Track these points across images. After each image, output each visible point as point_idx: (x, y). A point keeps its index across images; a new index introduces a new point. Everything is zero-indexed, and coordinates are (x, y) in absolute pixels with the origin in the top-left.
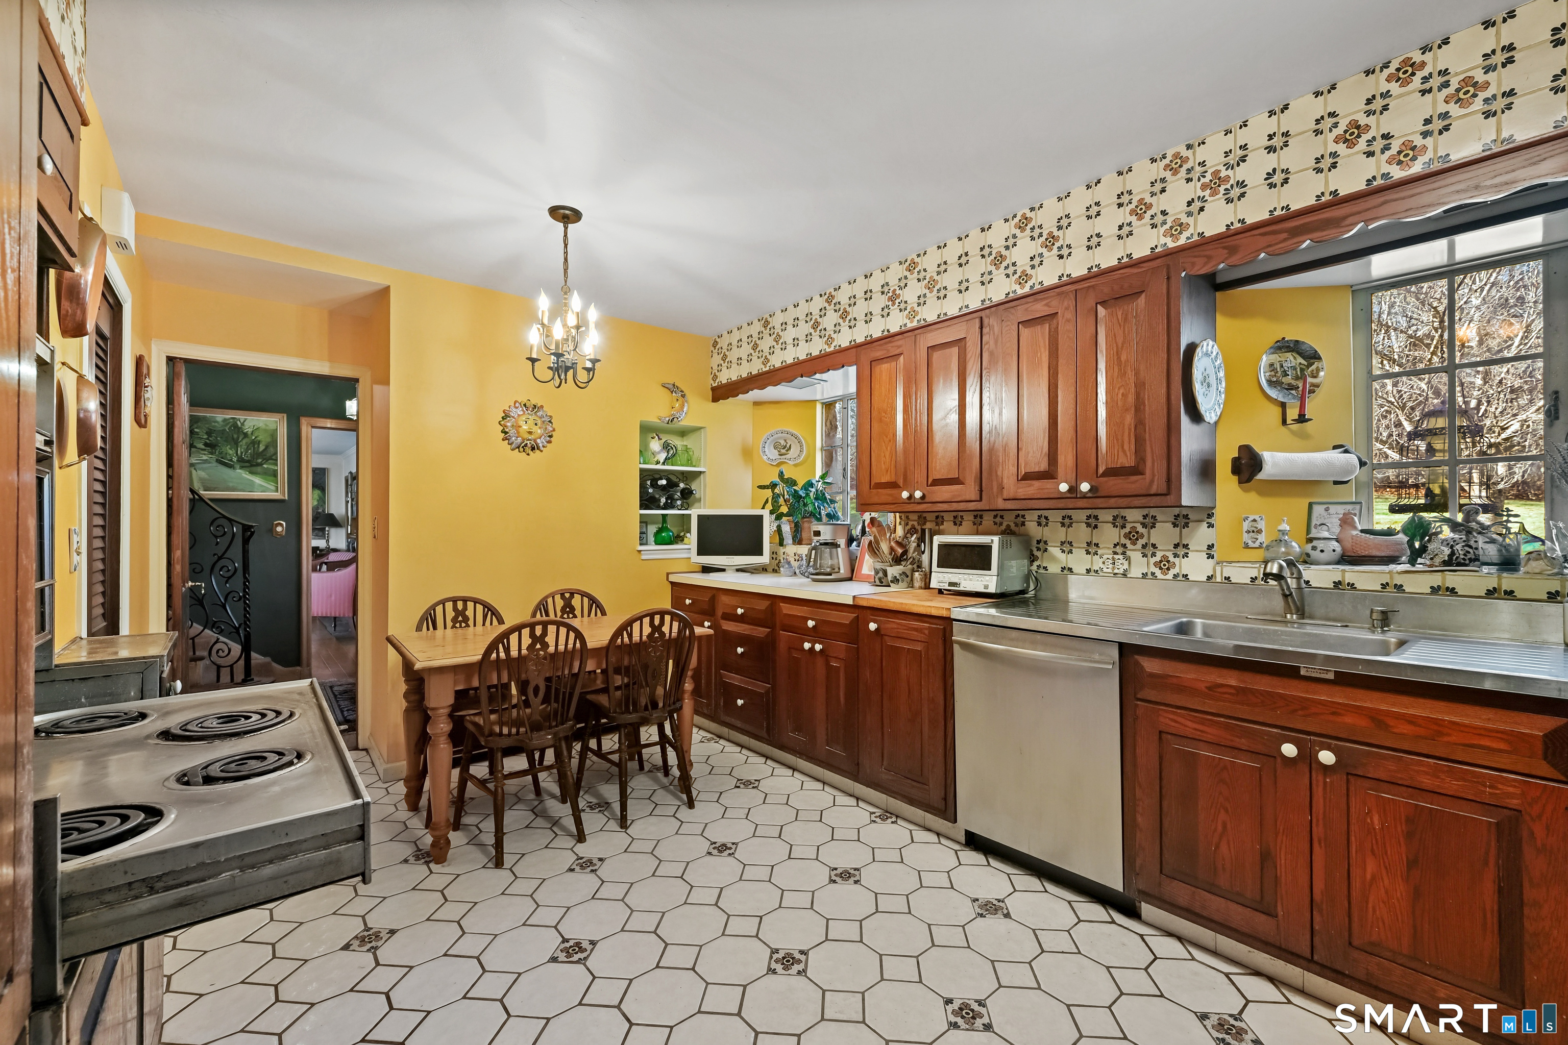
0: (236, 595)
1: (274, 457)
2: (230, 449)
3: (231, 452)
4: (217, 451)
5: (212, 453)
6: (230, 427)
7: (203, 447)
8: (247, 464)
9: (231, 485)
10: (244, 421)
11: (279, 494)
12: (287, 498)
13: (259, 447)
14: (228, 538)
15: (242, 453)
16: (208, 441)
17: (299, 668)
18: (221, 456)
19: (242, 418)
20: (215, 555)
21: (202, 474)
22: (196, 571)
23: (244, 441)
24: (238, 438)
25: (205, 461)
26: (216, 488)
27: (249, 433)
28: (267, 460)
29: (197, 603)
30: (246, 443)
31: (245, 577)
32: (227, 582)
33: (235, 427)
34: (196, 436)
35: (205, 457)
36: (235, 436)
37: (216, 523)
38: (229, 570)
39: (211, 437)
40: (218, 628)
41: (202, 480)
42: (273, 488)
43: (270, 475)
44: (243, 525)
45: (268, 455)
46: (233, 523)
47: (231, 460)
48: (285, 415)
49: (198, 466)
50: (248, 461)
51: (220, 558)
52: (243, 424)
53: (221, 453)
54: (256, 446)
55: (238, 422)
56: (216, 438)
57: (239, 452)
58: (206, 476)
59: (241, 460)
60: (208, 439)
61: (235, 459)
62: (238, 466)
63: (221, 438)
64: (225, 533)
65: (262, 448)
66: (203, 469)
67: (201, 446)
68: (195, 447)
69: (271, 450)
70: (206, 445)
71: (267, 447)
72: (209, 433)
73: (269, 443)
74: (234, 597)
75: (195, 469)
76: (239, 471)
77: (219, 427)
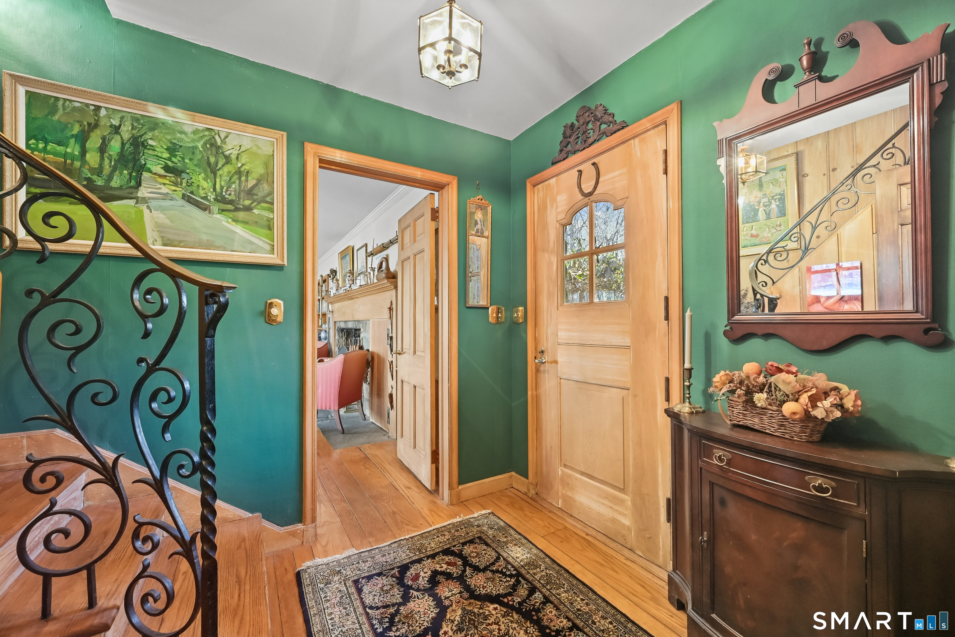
0: (186, 461)
1: (268, 199)
2: (205, 179)
3: (204, 184)
4: (184, 181)
5: (176, 184)
6: (205, 144)
7: (162, 172)
8: (230, 207)
9: (205, 237)
10: (226, 137)
11: (275, 256)
12: (286, 263)
13: (247, 180)
14: (171, 317)
15: (222, 188)
16: (170, 164)
17: (300, 526)
18: (190, 189)
19: (223, 132)
20: (141, 360)
21: (160, 217)
22: (102, 399)
23: (226, 169)
24: (217, 163)
25: (166, 196)
26: (180, 242)
27: (233, 157)
28: (259, 203)
29: (100, 477)
30: (229, 172)
31: (205, 421)
32: (165, 428)
33: (212, 145)
34: (151, 152)
35: (164, 190)
36: (212, 160)
37: (146, 284)
38: (170, 400)
39: (175, 156)
40: (145, 540)
41: (160, 228)
42: (268, 247)
43: (262, 227)
44: (203, 286)
45: (261, 194)
46: (183, 283)
47: (205, 198)
48: (285, 134)
49: (152, 203)
50: (231, 202)
51: (152, 369)
52: (223, 141)
53: (190, 185)
54: (243, 178)
55: (217, 137)
56: (183, 159)
57: (218, 187)
58: (167, 222)
59: (220, 199)
60: (170, 159)
61: (212, 197)
62: (215, 208)
63: (191, 160)
64: (163, 309)
65: (251, 183)
66: (162, 209)
67: (159, 169)
68: (149, 171)
69: (265, 187)
70: (167, 168)
71: (259, 181)
72: (173, 149)
73: (261, 175)
74: (181, 467)
75: (148, 207)
76: (219, 216)
77: (187, 141)
